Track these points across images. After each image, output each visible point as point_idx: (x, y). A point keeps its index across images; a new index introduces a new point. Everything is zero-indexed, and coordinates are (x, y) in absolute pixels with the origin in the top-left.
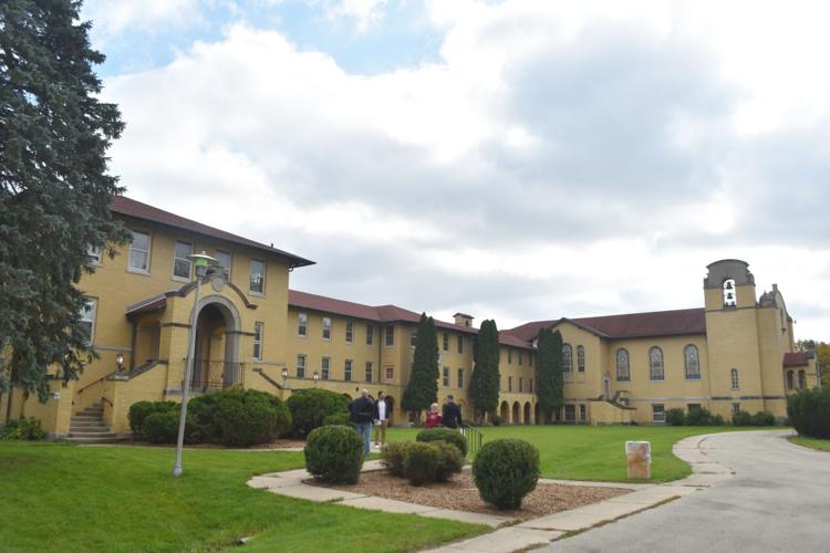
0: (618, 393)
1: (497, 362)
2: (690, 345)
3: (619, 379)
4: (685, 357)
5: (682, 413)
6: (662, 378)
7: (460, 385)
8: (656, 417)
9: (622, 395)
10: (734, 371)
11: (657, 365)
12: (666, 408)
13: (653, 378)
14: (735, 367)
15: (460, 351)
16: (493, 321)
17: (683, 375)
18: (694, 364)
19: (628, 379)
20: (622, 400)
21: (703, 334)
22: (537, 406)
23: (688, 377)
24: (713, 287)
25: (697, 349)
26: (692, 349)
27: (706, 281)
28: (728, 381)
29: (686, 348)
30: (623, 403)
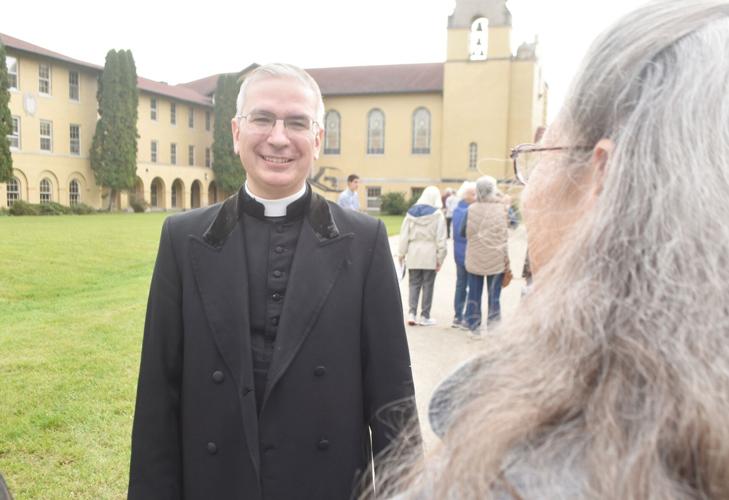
0: (322, 170)
1: (135, 115)
2: (421, 108)
3: (327, 151)
4: (414, 124)
5: (402, 200)
6: (381, 151)
7: (74, 149)
8: (370, 204)
9: (327, 173)
10: (473, 144)
11: (376, 133)
12: (384, 192)
13: (370, 151)
14: (475, 140)
15: (74, 94)
16: (129, 52)
17: (409, 148)
18: (424, 133)
19: (337, 152)
20: (326, 179)
21: (438, 92)
22: (213, 187)
23: (415, 151)
24: (459, 27)
25: (429, 113)
26: (422, 114)
27: (451, 18)
28: (465, 158)
29: (415, 113)
30: (328, 184)
